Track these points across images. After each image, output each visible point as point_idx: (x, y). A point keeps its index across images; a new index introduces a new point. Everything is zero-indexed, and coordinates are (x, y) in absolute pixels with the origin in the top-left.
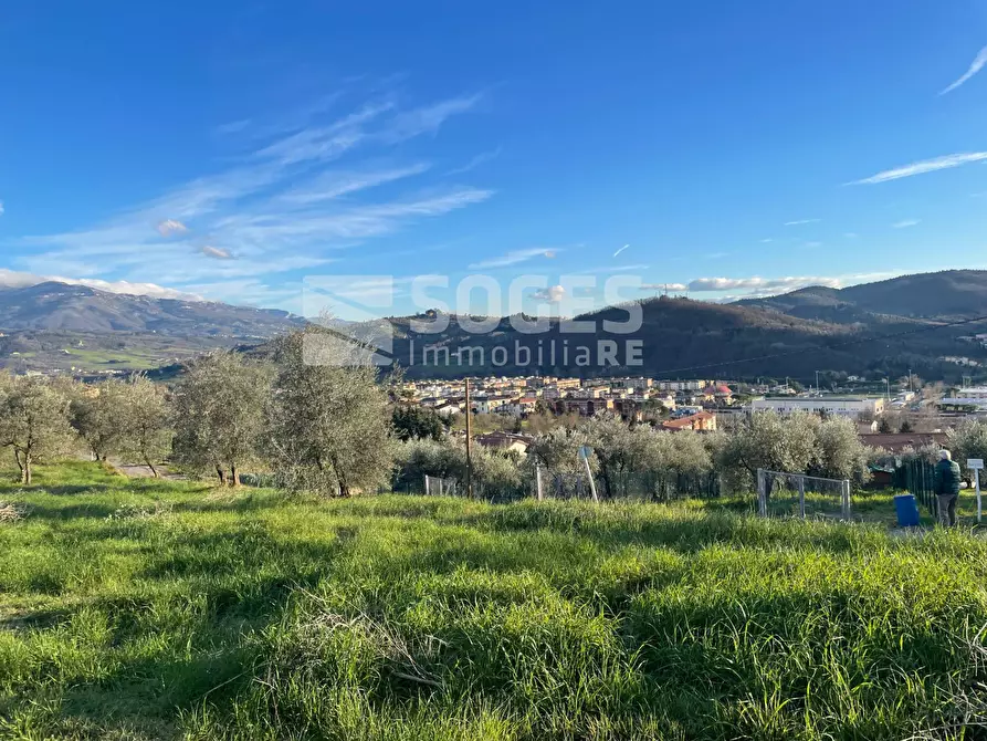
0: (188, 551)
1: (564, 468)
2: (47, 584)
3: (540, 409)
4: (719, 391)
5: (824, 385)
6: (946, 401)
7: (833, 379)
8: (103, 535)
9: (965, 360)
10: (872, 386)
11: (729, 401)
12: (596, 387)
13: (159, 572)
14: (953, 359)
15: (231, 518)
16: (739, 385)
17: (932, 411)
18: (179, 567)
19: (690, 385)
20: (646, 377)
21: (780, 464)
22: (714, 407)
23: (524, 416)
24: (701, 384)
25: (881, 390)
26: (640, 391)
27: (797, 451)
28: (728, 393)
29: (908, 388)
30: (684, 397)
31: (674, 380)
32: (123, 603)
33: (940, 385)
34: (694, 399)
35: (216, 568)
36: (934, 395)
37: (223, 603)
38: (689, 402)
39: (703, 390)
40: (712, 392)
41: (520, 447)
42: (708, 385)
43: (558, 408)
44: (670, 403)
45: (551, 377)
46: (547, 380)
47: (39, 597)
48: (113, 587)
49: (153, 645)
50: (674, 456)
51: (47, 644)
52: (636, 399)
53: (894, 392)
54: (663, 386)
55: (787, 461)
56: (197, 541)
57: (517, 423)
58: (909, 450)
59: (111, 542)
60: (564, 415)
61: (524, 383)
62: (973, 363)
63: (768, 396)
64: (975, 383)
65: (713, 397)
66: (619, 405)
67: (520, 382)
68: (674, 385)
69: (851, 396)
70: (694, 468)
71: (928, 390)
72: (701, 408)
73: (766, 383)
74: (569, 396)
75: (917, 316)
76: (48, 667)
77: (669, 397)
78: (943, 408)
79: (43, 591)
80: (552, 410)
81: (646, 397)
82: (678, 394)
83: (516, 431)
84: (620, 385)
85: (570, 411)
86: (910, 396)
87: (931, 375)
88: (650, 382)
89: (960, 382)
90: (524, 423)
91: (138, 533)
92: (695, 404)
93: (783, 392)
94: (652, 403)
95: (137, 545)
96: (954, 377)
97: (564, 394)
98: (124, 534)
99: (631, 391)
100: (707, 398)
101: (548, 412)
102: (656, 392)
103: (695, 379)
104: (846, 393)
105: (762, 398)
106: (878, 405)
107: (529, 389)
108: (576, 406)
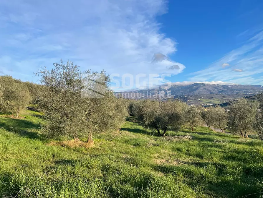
0: (235, 154)
8: (212, 146)
13: (228, 158)
15: (247, 147)
18: (233, 158)
32: (219, 165)
35: (244, 161)
37: (247, 171)
47: (198, 159)
48: (216, 160)
49: (230, 178)
51: (202, 170)
56: (237, 152)
59: (214, 148)
76: (203, 177)
79: (199, 157)
91: (220, 147)
95: (220, 150)
98: (217, 147)
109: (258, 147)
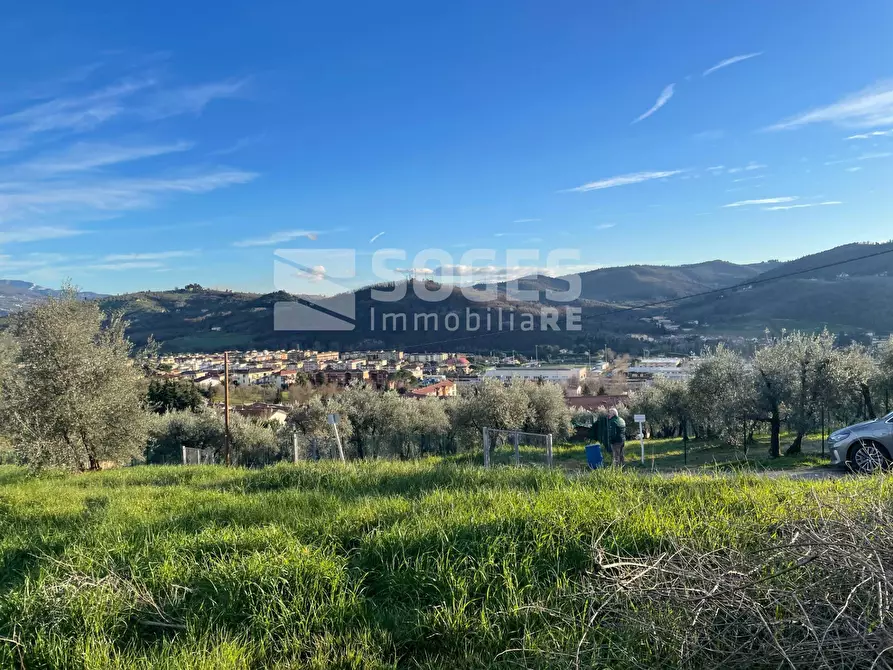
1: (320, 434)
3: (300, 381)
4: (460, 362)
5: (542, 357)
6: (632, 369)
7: (549, 352)
9: (645, 337)
10: (578, 358)
11: (468, 371)
12: (354, 359)
14: (637, 336)
16: (476, 357)
17: (621, 378)
19: (435, 357)
20: (398, 351)
21: (502, 423)
22: (455, 376)
23: (285, 387)
24: (445, 356)
25: (585, 361)
26: (392, 363)
27: (515, 412)
28: (467, 363)
29: (604, 359)
30: (430, 368)
31: (422, 353)
33: (627, 356)
34: (438, 369)
36: (623, 364)
38: (434, 372)
39: (446, 361)
40: (453, 363)
41: (280, 417)
42: (450, 357)
43: (318, 379)
44: (418, 373)
45: (311, 351)
46: (308, 354)
50: (419, 419)
52: (389, 370)
53: (594, 362)
54: (412, 358)
55: (508, 420)
57: (278, 393)
58: (602, 409)
60: (323, 385)
61: (286, 357)
62: (651, 339)
63: (498, 366)
64: (653, 354)
65: (454, 368)
66: (373, 375)
67: (281, 355)
68: (422, 358)
69: (561, 366)
70: (434, 431)
71: (618, 361)
72: (444, 377)
73: (497, 355)
74: (329, 368)
75: (611, 302)
77: (418, 368)
78: (629, 375)
80: (313, 382)
81: (398, 368)
82: (425, 365)
83: (277, 401)
84: (375, 358)
85: (329, 381)
86: (605, 365)
87: (621, 348)
88: (401, 355)
89: (642, 355)
90: (285, 394)
92: (440, 374)
93: (510, 362)
94: (403, 374)
96: (636, 351)
97: (323, 366)
99: (385, 363)
100: (450, 368)
101: (309, 384)
102: (407, 363)
103: (439, 352)
104: (558, 363)
105: (493, 368)
106: (582, 373)
107: (291, 361)
108: (335, 377)
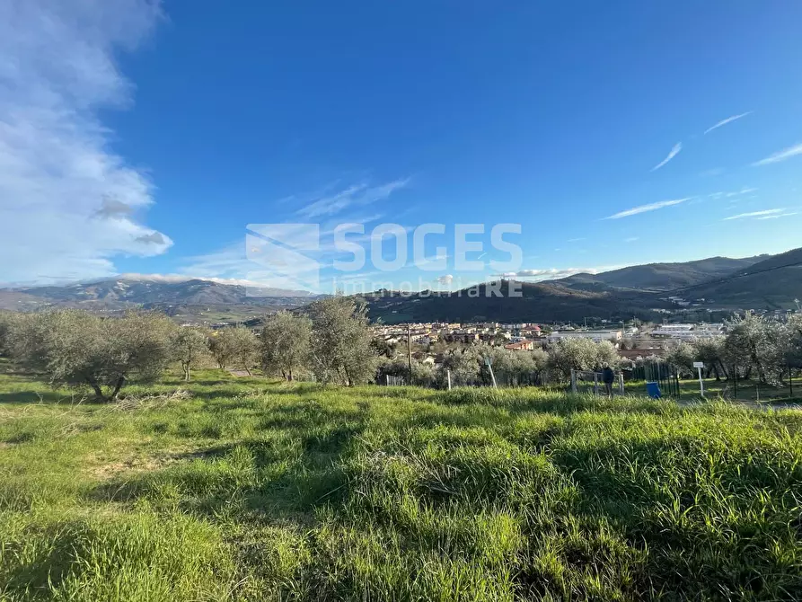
0: (281, 415)
2: (211, 432)
3: (440, 340)
4: (534, 329)
5: (589, 325)
6: (655, 332)
7: (594, 321)
8: (234, 406)
9: (664, 310)
10: (615, 325)
11: (539, 334)
12: (469, 328)
13: (269, 426)
14: (657, 310)
15: (296, 397)
16: (545, 326)
17: (648, 338)
18: (277, 424)
19: (518, 326)
20: (495, 323)
22: (532, 337)
23: (431, 343)
24: (524, 325)
25: (620, 327)
26: (492, 329)
28: (538, 329)
29: (634, 326)
30: (515, 332)
31: (510, 323)
32: (258, 444)
33: (651, 324)
34: (520, 333)
35: (299, 424)
36: (648, 329)
37: (310, 444)
38: (518, 335)
39: (525, 328)
40: (530, 329)
41: (431, 360)
42: (528, 326)
43: (449, 339)
44: (508, 335)
45: (445, 323)
46: (443, 325)
47: (209, 440)
48: (245, 434)
49: (281, 467)
51: (223, 466)
52: (490, 334)
53: (627, 328)
54: (504, 326)
56: (281, 409)
57: (428, 347)
58: (639, 358)
59: (239, 410)
60: (452, 343)
61: (431, 327)
62: (668, 312)
63: (559, 331)
64: (671, 322)
65: (530, 332)
66: (481, 337)
67: (429, 326)
68: (510, 326)
69: (603, 331)
71: (644, 327)
72: (524, 338)
73: (558, 324)
74: (455, 333)
75: (637, 287)
76: (229, 481)
77: (508, 332)
78: (653, 336)
79: (210, 436)
80: (447, 341)
81: (495, 332)
82: (512, 331)
83: (427, 352)
84: (481, 327)
85: (456, 340)
86: (635, 330)
87: (645, 319)
88: (497, 325)
89: (662, 323)
90: (432, 348)
91: (253, 406)
92: (521, 336)
93: (567, 328)
94: (499, 336)
95: (252, 412)
96: (659, 319)
97: (452, 332)
98: (244, 406)
99: (487, 329)
100: (528, 332)
101: (444, 342)
102: (501, 330)
103: (520, 323)
104: (601, 329)
105: (556, 332)
106: (619, 335)
107: (434, 329)
108: (458, 338)
109: (314, 395)
